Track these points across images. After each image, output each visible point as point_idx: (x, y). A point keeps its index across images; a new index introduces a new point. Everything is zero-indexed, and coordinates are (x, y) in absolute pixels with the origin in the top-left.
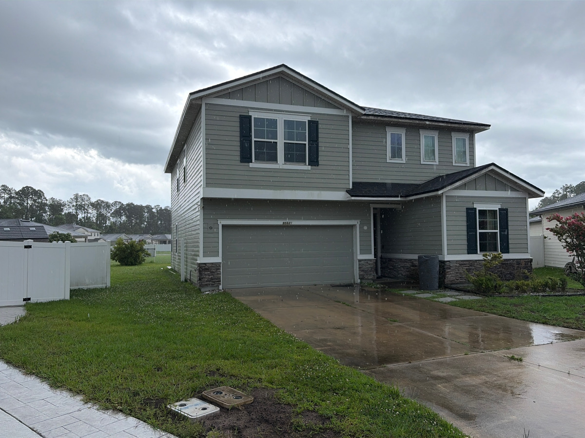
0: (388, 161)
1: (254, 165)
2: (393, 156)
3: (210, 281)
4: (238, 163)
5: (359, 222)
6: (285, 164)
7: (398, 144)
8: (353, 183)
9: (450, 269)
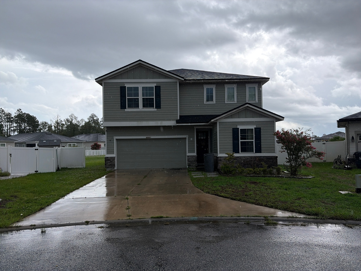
0: (204, 103)
1: (127, 110)
2: (207, 100)
3: (110, 165)
4: (120, 109)
5: (188, 136)
6: (143, 108)
7: (211, 94)
8: (180, 116)
9: (221, 161)
